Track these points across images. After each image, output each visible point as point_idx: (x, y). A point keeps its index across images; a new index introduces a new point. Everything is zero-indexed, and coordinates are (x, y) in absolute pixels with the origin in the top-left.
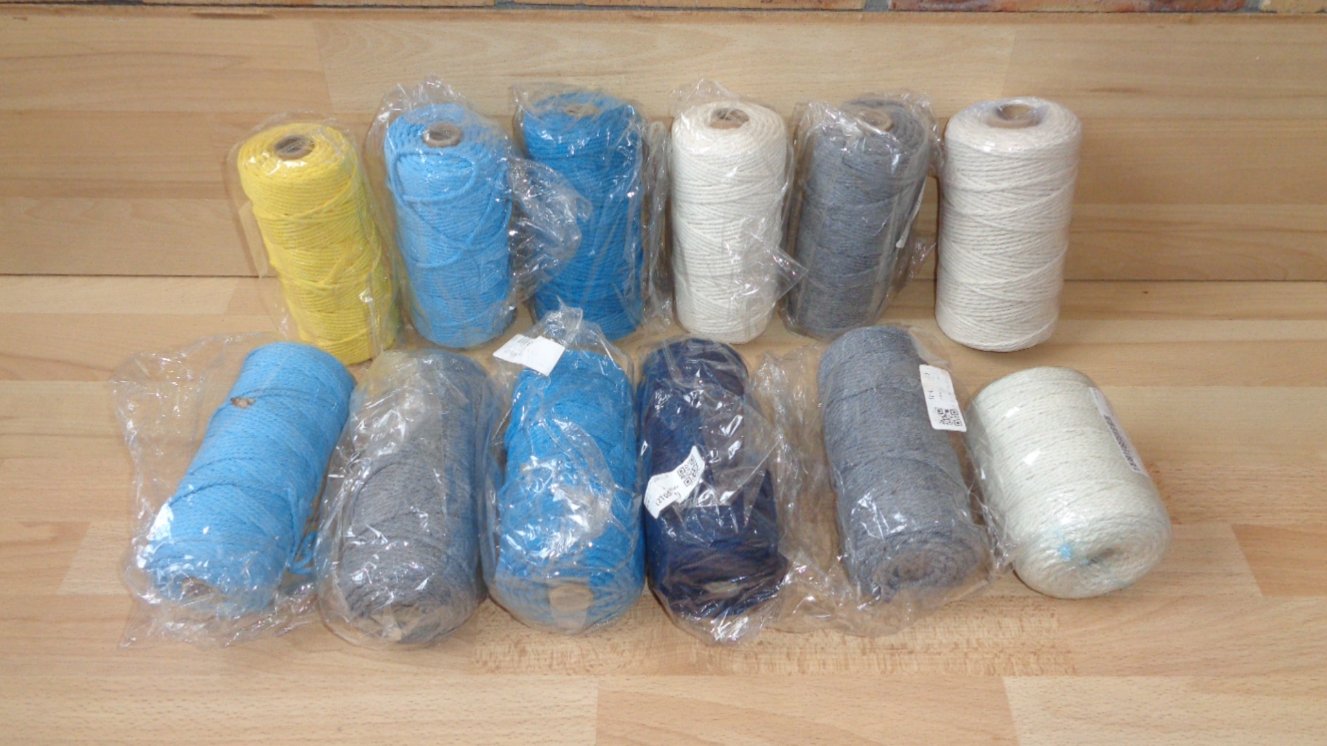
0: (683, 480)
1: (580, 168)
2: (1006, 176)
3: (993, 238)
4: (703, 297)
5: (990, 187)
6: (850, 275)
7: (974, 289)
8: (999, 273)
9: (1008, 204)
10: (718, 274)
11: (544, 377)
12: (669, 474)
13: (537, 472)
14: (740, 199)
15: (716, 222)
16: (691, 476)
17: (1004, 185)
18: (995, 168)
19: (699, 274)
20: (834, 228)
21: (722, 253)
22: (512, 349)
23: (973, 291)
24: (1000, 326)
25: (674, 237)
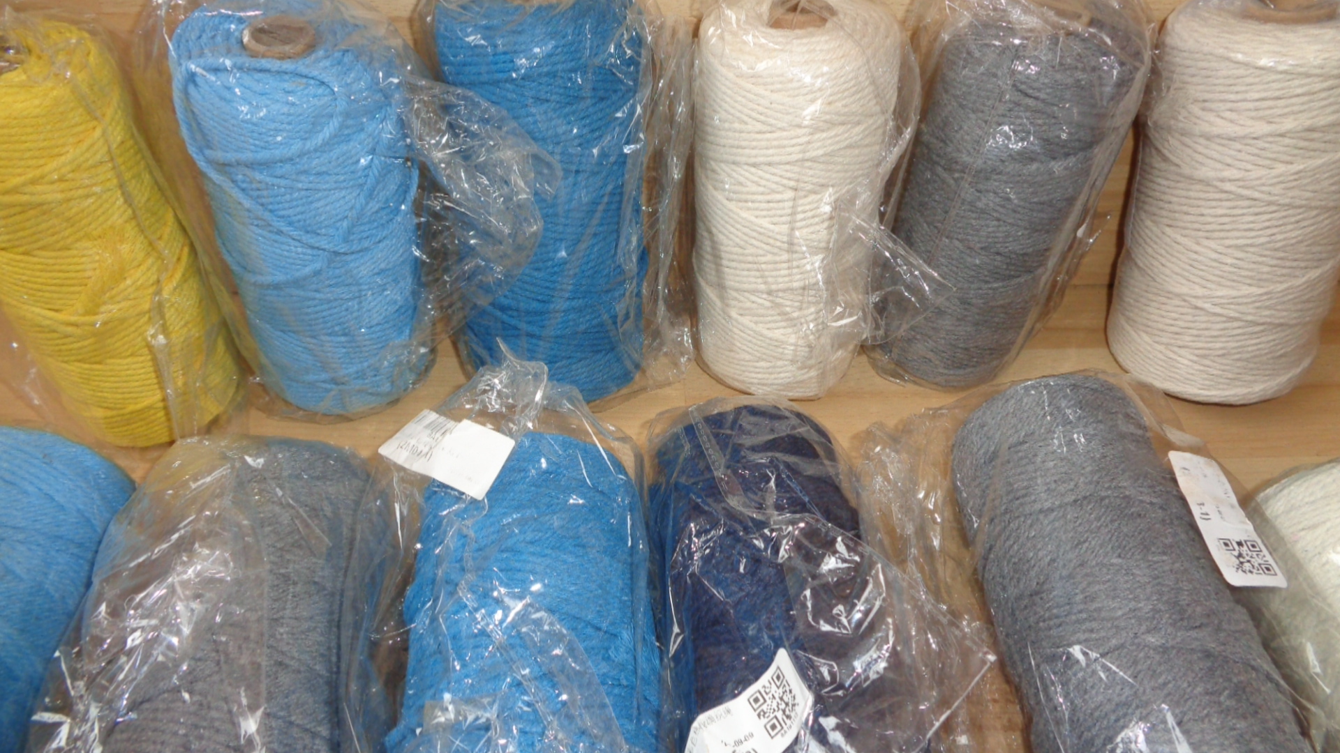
0: (764, 721)
1: (538, 100)
2: (1296, 108)
3: (1251, 218)
4: (752, 325)
5: (1262, 128)
6: (995, 285)
7: (1200, 303)
8: (1251, 278)
9: (1289, 158)
10: (781, 286)
11: (474, 501)
12: (731, 705)
13: (454, 728)
14: (825, 155)
15: (778, 197)
16: (780, 715)
17: (1289, 124)
18: (1277, 94)
19: (746, 286)
20: (980, 205)
21: (791, 251)
22: (413, 442)
23: (1196, 308)
24: (1239, 364)
25: (700, 224)
